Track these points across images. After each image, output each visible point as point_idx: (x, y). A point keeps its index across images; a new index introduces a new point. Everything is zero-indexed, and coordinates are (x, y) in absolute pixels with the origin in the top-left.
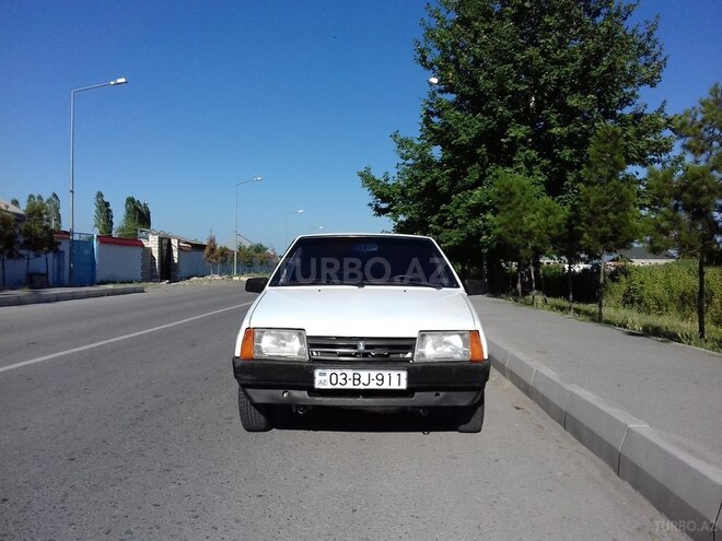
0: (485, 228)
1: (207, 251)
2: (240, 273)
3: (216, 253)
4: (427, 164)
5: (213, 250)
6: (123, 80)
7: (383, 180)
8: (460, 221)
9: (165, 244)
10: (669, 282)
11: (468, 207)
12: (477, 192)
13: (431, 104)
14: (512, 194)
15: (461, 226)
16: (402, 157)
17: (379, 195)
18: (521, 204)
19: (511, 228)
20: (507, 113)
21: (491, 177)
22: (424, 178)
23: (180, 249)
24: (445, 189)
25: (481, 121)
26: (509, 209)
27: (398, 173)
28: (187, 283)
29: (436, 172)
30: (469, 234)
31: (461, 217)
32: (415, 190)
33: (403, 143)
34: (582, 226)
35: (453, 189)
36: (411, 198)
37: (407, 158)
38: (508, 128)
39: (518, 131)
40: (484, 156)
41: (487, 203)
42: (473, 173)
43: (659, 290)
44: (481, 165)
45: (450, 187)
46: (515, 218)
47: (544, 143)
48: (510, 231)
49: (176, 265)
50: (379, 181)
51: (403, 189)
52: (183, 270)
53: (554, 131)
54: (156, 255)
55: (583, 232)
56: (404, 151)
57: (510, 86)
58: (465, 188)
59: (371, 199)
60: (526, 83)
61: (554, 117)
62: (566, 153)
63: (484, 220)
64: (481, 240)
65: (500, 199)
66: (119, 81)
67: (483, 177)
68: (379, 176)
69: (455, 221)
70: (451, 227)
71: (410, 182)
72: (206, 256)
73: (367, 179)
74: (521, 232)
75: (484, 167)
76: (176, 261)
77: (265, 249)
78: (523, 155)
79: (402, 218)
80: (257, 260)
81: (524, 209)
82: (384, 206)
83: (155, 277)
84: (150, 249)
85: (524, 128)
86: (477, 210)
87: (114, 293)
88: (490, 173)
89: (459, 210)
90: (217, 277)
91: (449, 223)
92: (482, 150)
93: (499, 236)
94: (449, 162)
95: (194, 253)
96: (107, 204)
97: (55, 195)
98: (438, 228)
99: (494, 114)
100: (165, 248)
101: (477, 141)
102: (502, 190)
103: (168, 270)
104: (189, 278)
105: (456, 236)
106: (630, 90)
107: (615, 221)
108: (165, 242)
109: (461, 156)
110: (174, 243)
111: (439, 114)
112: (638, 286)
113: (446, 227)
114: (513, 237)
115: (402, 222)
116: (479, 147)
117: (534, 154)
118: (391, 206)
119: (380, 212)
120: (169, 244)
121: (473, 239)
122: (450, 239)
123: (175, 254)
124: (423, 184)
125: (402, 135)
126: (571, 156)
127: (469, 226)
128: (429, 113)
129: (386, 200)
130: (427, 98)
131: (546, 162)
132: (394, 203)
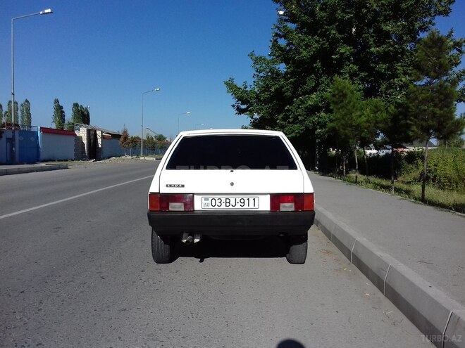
0: (319, 123)
1: (122, 139)
2: (145, 154)
3: (128, 141)
4: (276, 75)
5: (126, 138)
6: (49, 11)
7: (242, 88)
8: (300, 118)
9: (92, 135)
10: (456, 165)
11: (306, 108)
12: (313, 96)
13: (279, 28)
14: (344, 96)
15: (301, 122)
16: (257, 71)
17: (240, 99)
18: (352, 104)
19: (343, 122)
20: (338, 36)
21: (323, 85)
22: (273, 85)
23: (103, 137)
24: (289, 94)
25: (317, 41)
26: (342, 107)
27: (254, 82)
28: (107, 161)
29: (282, 82)
30: (307, 128)
31: (300, 115)
32: (267, 95)
33: (257, 61)
34: (411, 120)
35: (295, 94)
36: (264, 101)
37: (260, 72)
38: (337, 47)
39: (345, 49)
40: (319, 68)
41: (320, 105)
42: (311, 83)
43: (450, 171)
44: (317, 76)
45: (293, 93)
46: (346, 115)
47: (363, 60)
48: (343, 125)
49: (100, 149)
50: (240, 88)
51: (257, 95)
52: (105, 153)
53: (372, 49)
54: (85, 141)
55: (412, 125)
56: (258, 66)
57: (339, 15)
58: (304, 94)
59: (234, 101)
60: (351, 13)
61: (371, 39)
62: (383, 67)
63: (319, 117)
64: (316, 132)
65: (335, 99)
66: (47, 11)
67: (317, 85)
68: (240, 84)
69: (296, 118)
70: (293, 122)
71: (263, 89)
72: (122, 143)
73: (231, 86)
74: (351, 126)
75: (318, 78)
76: (100, 146)
77: (165, 138)
78: (347, 68)
79: (256, 116)
80: (158, 146)
81: (354, 107)
82: (244, 107)
83: (85, 157)
84: (81, 137)
85: (348, 48)
86: (313, 110)
87: (42, 169)
88: (323, 82)
89: (299, 110)
90: (129, 157)
91: (291, 120)
92: (318, 64)
93: (333, 129)
94: (293, 74)
95: (114, 141)
96: (61, 107)
97: (27, 101)
98: (284, 123)
99: (327, 36)
100: (92, 137)
101: (313, 58)
102: (336, 92)
103: (94, 152)
104: (109, 158)
105: (297, 128)
106: (427, 19)
107: (441, 116)
108: (92, 133)
109: (301, 70)
110: (99, 133)
111: (285, 37)
112: (433, 168)
113: (289, 123)
114: (345, 130)
115: (256, 119)
116: (316, 62)
117: (355, 68)
118: (248, 107)
119: (241, 111)
120: (95, 134)
121: (309, 132)
122: (293, 132)
123: (100, 141)
124: (273, 90)
125: (257, 54)
126: (385, 69)
127: (307, 122)
128: (277, 35)
129: (245, 102)
130: (277, 23)
131: (363, 74)
132: (251, 105)
